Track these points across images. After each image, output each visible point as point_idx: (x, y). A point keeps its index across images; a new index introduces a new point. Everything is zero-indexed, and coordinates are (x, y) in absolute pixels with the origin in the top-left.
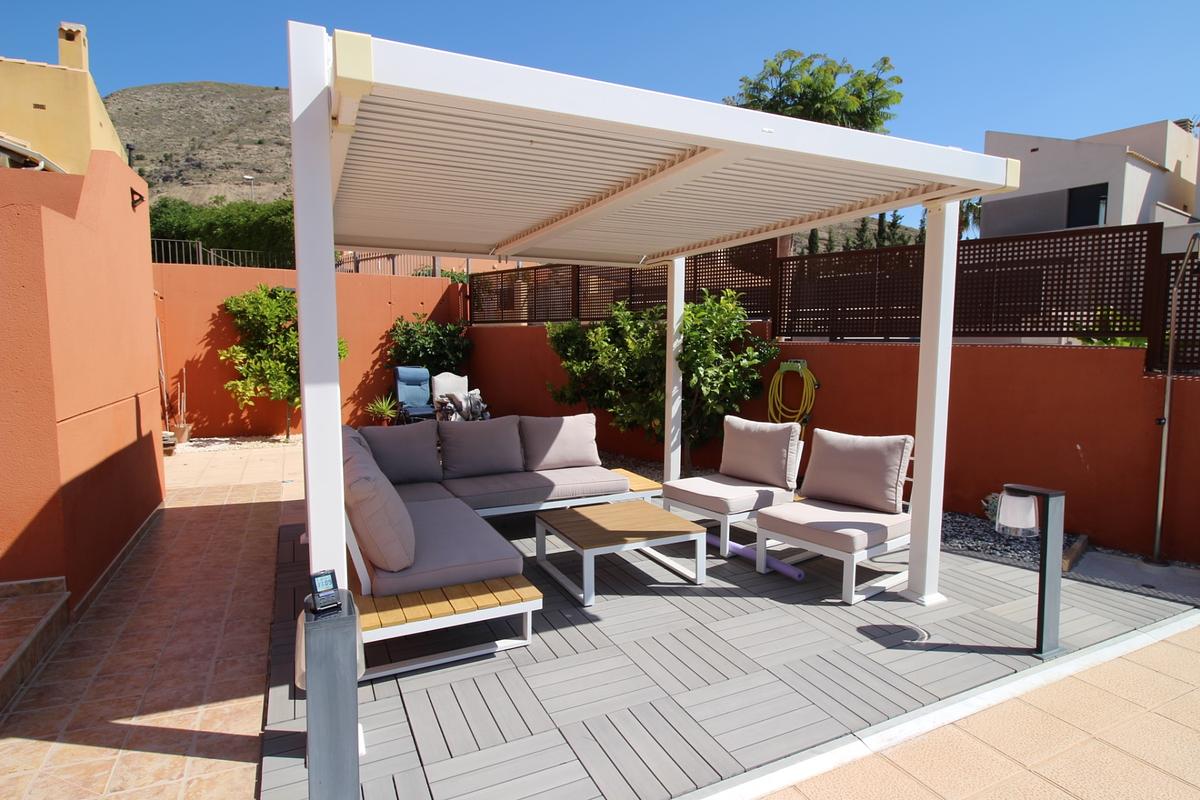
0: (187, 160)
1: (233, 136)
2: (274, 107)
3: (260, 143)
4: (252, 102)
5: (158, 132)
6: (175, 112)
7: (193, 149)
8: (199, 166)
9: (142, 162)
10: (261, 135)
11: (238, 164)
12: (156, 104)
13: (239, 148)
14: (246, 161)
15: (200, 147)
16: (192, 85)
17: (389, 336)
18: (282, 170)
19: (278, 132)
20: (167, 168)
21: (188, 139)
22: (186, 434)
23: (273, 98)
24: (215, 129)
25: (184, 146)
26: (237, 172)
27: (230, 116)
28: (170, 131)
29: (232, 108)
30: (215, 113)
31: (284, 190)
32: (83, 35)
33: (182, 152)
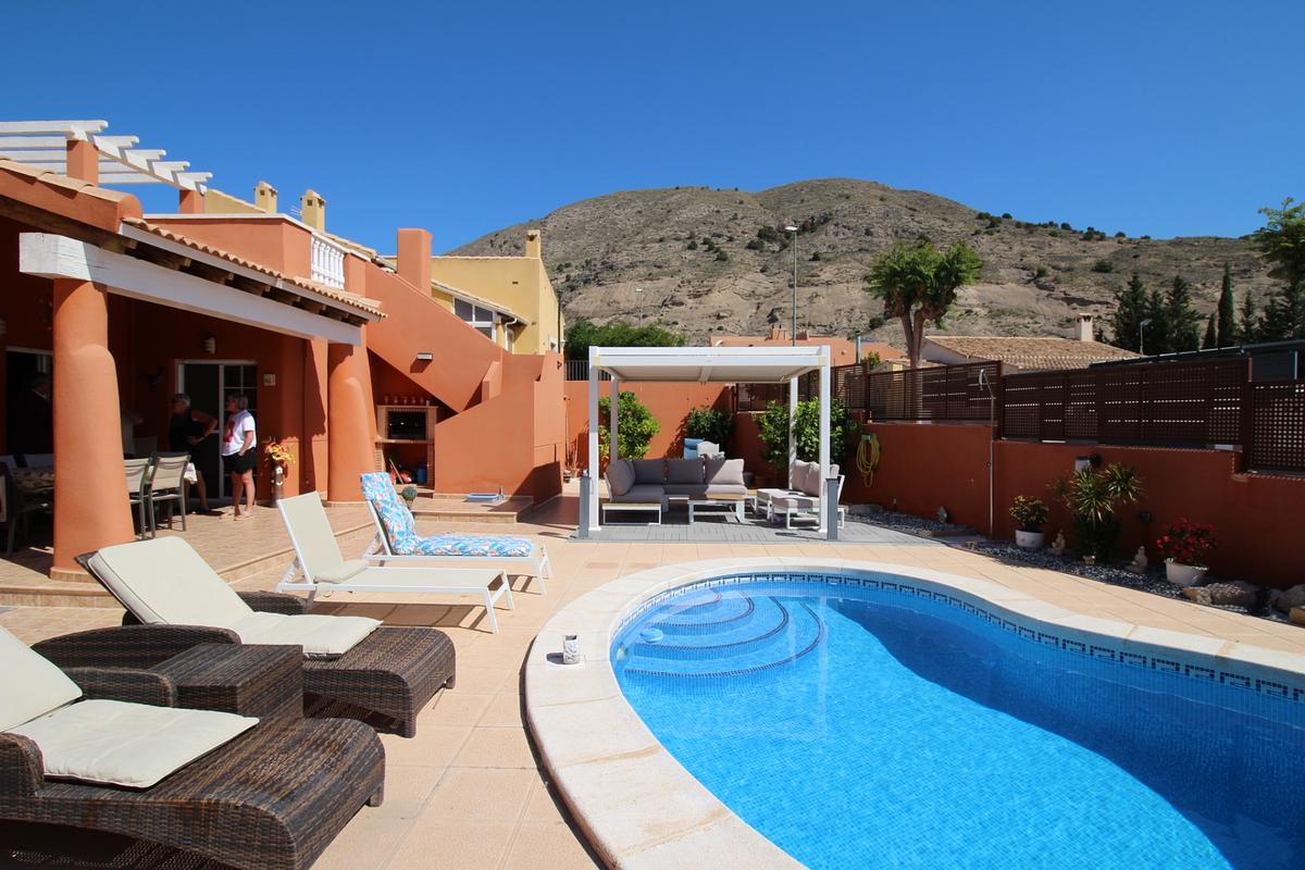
0: (603, 264)
1: (640, 237)
2: (674, 206)
3: (661, 240)
4: (656, 204)
5: (581, 242)
6: (596, 223)
7: (607, 253)
8: (611, 267)
9: (569, 269)
10: (662, 234)
11: (643, 262)
12: (581, 218)
13: (643, 248)
14: (648, 258)
15: (614, 251)
16: (610, 197)
17: (686, 420)
18: (678, 263)
19: (676, 229)
20: (587, 272)
21: (604, 244)
22: (576, 474)
23: (675, 197)
24: (626, 233)
25: (601, 251)
26: (642, 270)
27: (638, 220)
28: (591, 240)
29: (640, 212)
30: (626, 219)
31: (679, 282)
32: (539, 237)
33: (598, 257)
